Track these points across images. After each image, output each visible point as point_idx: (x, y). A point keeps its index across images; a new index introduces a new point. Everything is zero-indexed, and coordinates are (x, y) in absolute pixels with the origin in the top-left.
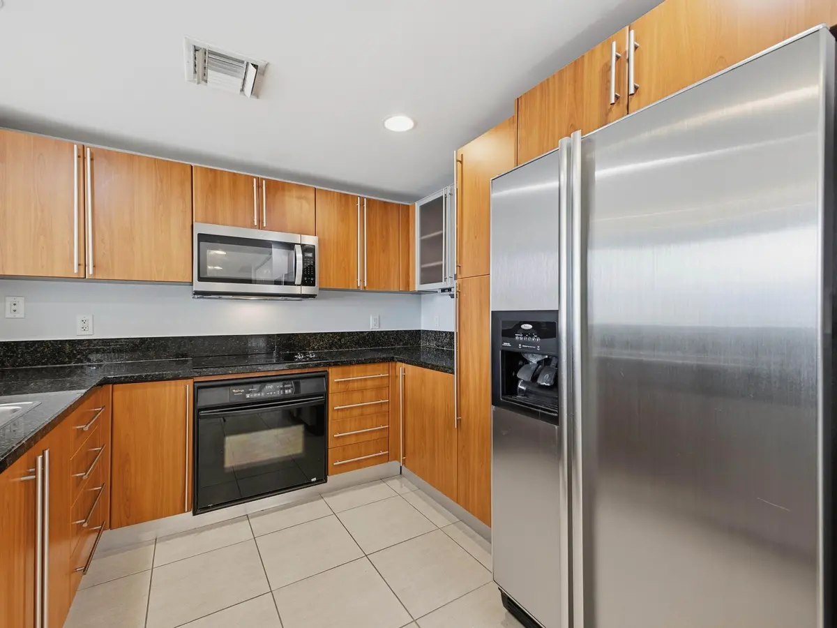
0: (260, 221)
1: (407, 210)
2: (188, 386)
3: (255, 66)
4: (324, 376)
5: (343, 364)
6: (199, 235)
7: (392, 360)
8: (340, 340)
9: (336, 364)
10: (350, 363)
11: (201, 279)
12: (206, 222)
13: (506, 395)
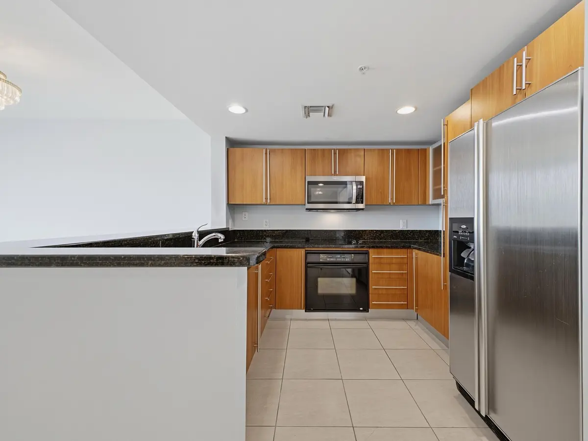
0: (335, 172)
1: (425, 151)
2: (303, 251)
3: (328, 107)
4: (366, 253)
5: (377, 247)
6: (308, 182)
7: (409, 247)
8: (380, 235)
9: (373, 247)
10: (382, 247)
11: (309, 203)
12: (311, 175)
13: (457, 266)
